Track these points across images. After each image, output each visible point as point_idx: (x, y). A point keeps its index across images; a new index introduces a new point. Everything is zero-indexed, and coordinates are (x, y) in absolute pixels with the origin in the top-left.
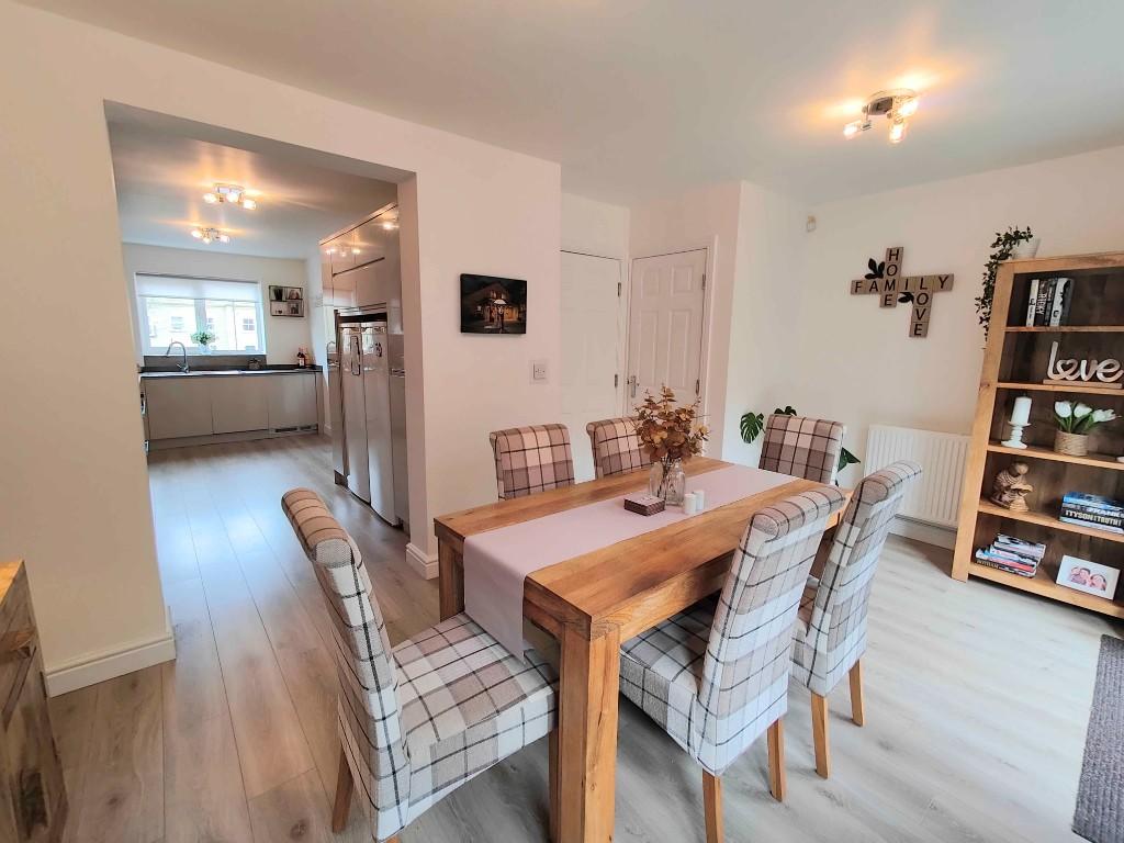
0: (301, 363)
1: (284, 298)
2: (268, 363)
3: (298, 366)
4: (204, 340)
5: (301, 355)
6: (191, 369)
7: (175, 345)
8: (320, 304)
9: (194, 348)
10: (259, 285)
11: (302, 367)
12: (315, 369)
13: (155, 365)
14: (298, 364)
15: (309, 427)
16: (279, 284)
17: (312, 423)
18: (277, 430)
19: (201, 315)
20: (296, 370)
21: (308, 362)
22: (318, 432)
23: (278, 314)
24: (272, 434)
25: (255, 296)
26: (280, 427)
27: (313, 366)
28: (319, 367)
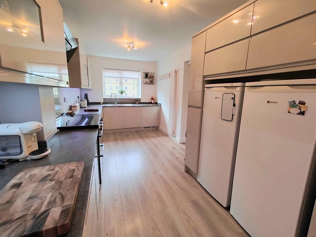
0: (153, 102)
1: (148, 77)
2: (141, 102)
3: (151, 103)
4: (122, 93)
5: (153, 99)
6: (118, 103)
7: (113, 95)
9: (119, 96)
10: (140, 72)
11: (153, 104)
12: (157, 104)
13: (106, 102)
14: (151, 102)
15: (154, 127)
16: (147, 71)
17: (156, 125)
18: (144, 128)
19: (121, 83)
20: (151, 105)
21: (155, 101)
22: (157, 129)
23: (146, 83)
24: (142, 129)
25: (138, 76)
26: (145, 126)
27: (156, 103)
28: (160, 104)
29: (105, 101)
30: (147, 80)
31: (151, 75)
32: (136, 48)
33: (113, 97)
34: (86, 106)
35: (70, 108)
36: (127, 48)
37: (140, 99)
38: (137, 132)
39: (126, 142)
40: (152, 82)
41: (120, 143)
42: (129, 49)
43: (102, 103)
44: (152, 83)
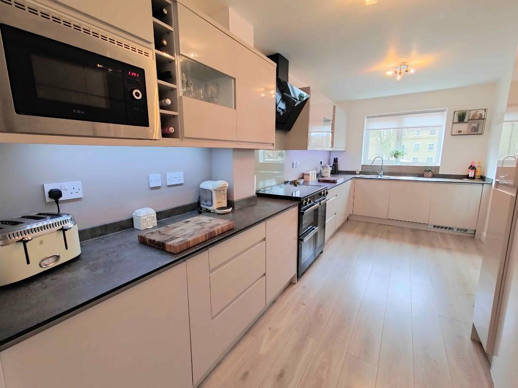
0: (471, 174)
1: (466, 120)
2: (440, 173)
3: (467, 177)
4: (396, 155)
5: (472, 168)
6: (384, 174)
7: (377, 159)
8: (501, 121)
9: (391, 162)
10: (446, 113)
11: (471, 178)
12: (484, 180)
13: (367, 171)
14: (468, 175)
15: (466, 230)
16: (463, 109)
17: (470, 226)
18: (434, 226)
19: (399, 138)
20: (466, 180)
21: (478, 174)
22: (474, 237)
23: (457, 133)
24: (431, 228)
25: (440, 122)
26: (437, 224)
27: (483, 178)
28: (489, 179)
29: (364, 170)
30: (464, 127)
31: (474, 115)
32: (412, 71)
33: (378, 163)
34: (329, 174)
35: (301, 176)
36: (394, 77)
37: (438, 168)
38: (414, 231)
39: (377, 240)
40: (475, 131)
41: (367, 239)
42: (399, 77)
43: (358, 173)
44: (477, 131)
